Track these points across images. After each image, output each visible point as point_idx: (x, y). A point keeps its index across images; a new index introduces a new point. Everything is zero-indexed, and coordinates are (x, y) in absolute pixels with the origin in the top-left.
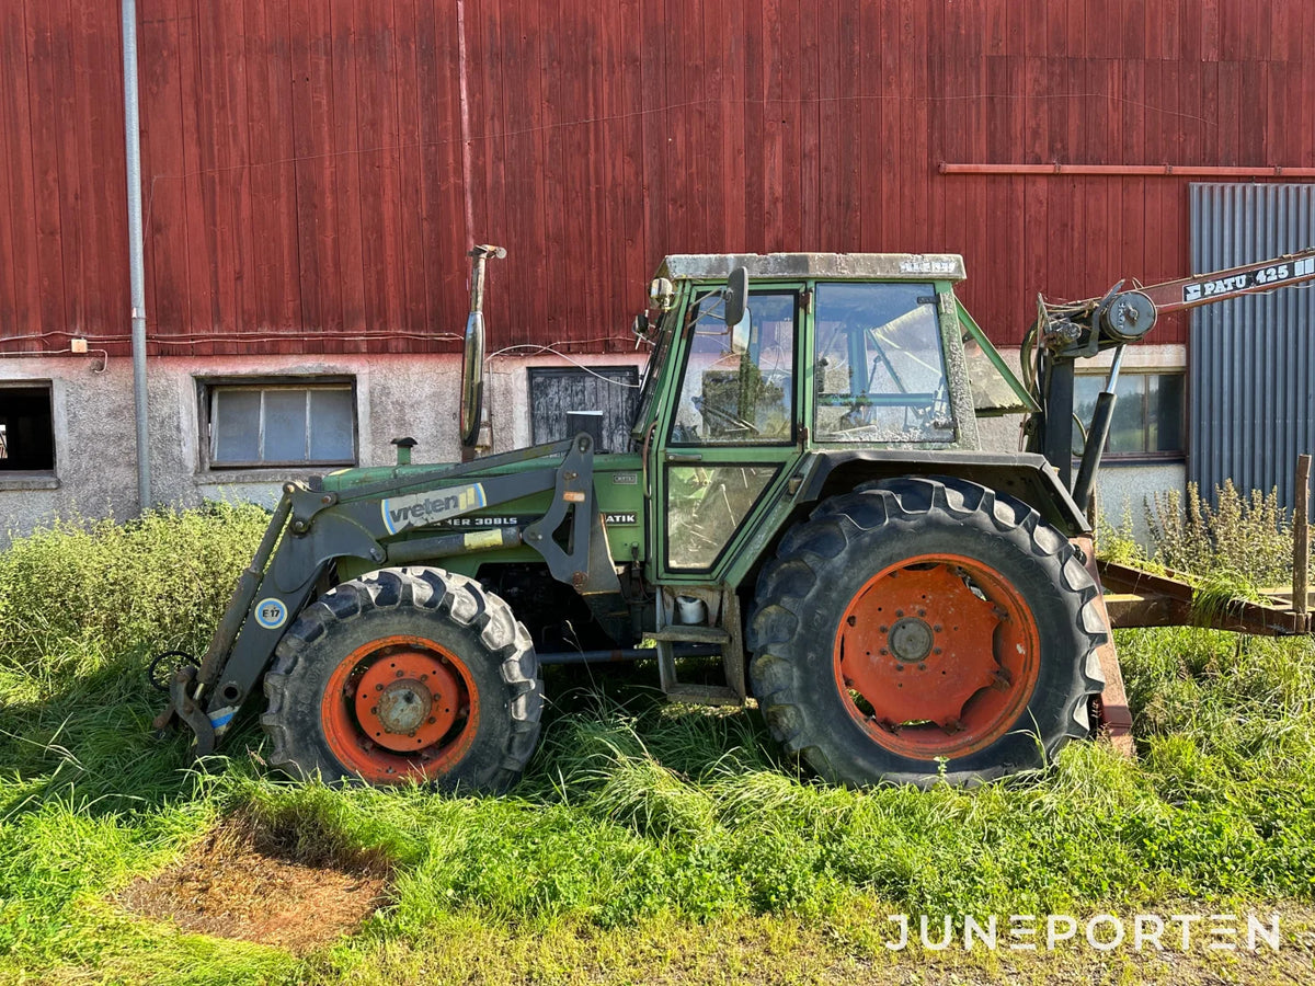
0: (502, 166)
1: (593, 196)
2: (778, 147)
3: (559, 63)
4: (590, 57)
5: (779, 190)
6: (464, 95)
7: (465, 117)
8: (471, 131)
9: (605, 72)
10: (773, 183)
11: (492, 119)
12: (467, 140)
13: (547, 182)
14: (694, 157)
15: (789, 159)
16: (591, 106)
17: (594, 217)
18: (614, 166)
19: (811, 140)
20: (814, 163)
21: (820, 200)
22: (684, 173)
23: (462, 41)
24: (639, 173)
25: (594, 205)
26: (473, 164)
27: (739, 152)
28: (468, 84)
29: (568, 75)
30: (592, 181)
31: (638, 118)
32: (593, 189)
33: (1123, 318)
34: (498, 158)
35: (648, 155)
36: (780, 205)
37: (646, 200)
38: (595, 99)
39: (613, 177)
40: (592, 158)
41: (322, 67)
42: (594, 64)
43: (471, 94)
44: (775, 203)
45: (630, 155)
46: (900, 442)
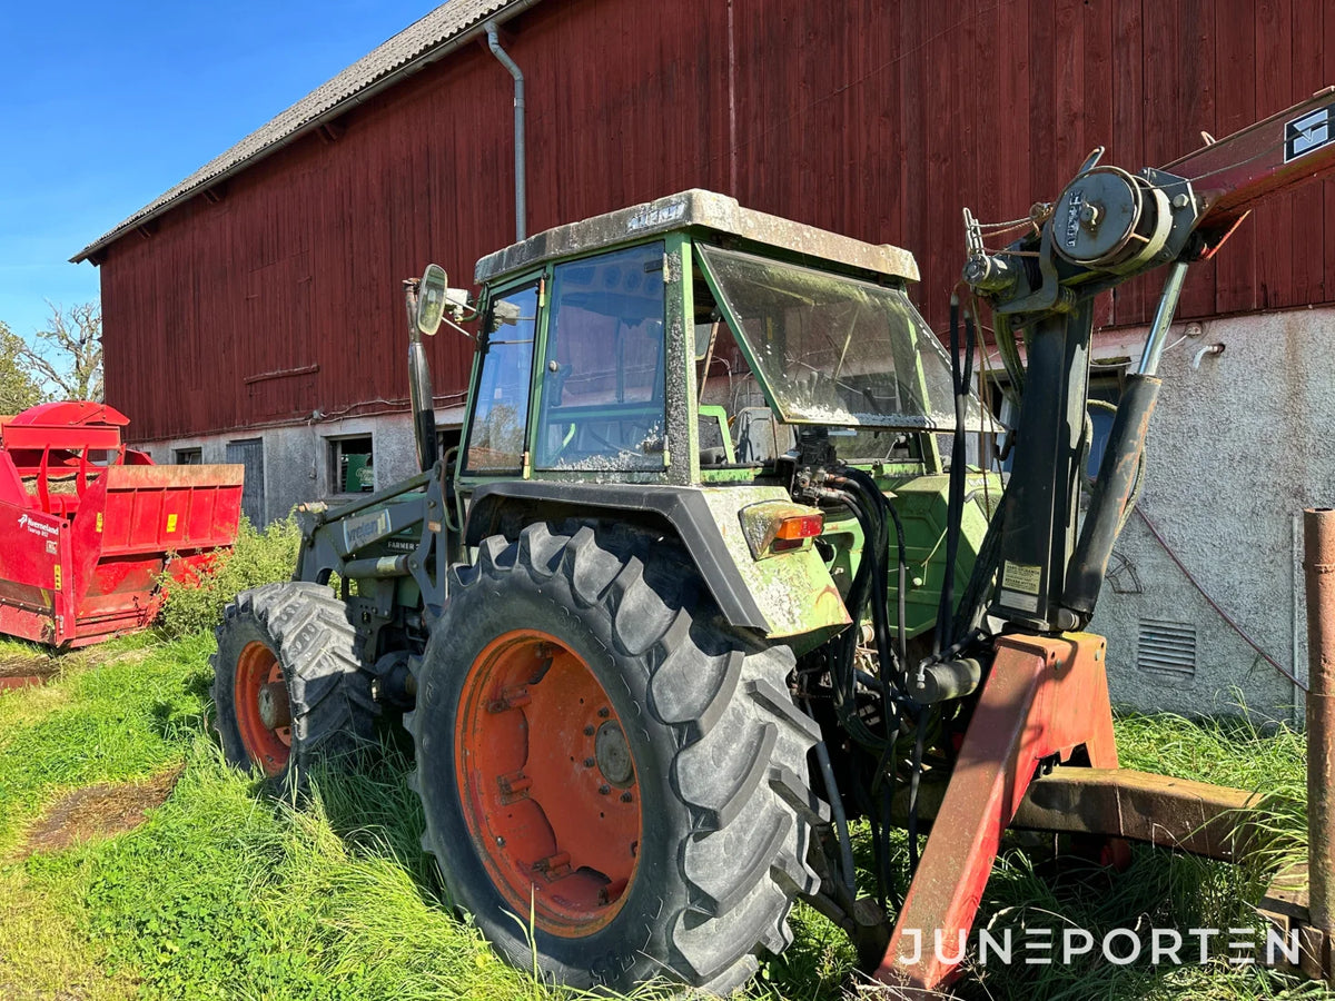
0: (762, 170)
1: (846, 177)
2: (1077, 42)
3: (816, 34)
4: (846, 14)
5: (1078, 103)
6: (732, 105)
7: (733, 126)
8: (737, 139)
9: (861, 25)
10: (1070, 93)
11: (755, 118)
12: (733, 148)
13: (802, 173)
14: (961, 92)
15: (1093, 54)
16: (846, 71)
17: (847, 199)
18: (868, 132)
19: (1129, 14)
20: (1132, 47)
21: (1144, 98)
22: (948, 116)
23: (731, 48)
24: (896, 133)
25: (847, 186)
26: (738, 174)
27: (1021, 66)
28: (735, 91)
29: (824, 45)
30: (846, 155)
31: (896, 64)
32: (846, 168)
33: (1076, 227)
34: (760, 161)
35: (907, 109)
36: (1080, 124)
37: (904, 163)
38: (851, 61)
39: (868, 147)
40: (846, 131)
41: (631, 117)
42: (850, 22)
43: (738, 101)
44: (1072, 123)
45: (885, 115)
46: (609, 471)
